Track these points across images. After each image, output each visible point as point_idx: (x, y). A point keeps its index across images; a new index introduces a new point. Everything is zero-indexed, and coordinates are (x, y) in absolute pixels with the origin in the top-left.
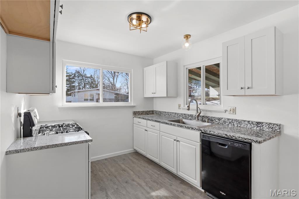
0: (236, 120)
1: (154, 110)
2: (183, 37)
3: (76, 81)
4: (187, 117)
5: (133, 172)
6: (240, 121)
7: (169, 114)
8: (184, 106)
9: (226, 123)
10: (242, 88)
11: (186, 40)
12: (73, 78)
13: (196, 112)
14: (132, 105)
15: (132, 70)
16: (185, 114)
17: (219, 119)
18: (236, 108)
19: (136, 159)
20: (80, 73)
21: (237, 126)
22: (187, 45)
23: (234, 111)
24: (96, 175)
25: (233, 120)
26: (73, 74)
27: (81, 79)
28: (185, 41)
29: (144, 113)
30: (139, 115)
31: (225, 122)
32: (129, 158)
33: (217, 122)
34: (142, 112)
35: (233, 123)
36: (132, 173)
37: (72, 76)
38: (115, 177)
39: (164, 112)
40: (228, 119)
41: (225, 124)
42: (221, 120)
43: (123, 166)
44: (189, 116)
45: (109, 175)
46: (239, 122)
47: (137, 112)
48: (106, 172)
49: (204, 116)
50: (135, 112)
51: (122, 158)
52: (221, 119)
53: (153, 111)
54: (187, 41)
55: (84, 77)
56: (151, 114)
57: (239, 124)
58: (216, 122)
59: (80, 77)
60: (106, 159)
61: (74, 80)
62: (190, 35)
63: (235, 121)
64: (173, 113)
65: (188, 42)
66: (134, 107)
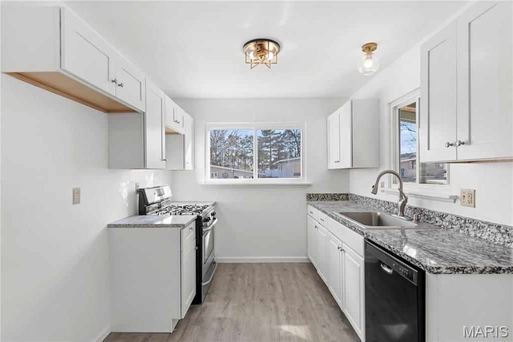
0: (472, 222)
1: (351, 192)
2: (362, 50)
3: (286, 145)
4: (392, 208)
5: (283, 290)
6: (481, 224)
7: (367, 202)
8: (390, 187)
9: (454, 227)
10: (449, 145)
11: (367, 54)
12: (282, 141)
13: (398, 198)
14: (306, 182)
15: (306, 123)
16: (388, 203)
17: (442, 217)
18: (475, 191)
19: (304, 273)
20: (291, 132)
21: (476, 236)
22: (368, 64)
23: (470, 198)
24: (233, 280)
25: (467, 221)
26: (281, 135)
27: (294, 142)
28: (365, 57)
29: (327, 196)
30: (317, 200)
31: (452, 224)
32: (294, 269)
33: (438, 224)
34: (324, 195)
35: (466, 229)
36: (280, 290)
37: (280, 139)
38: (254, 290)
39: (361, 197)
40: (458, 218)
41: (452, 228)
42: (444, 220)
43: (275, 278)
44: (394, 206)
45: (249, 284)
46: (479, 225)
47: (313, 194)
48: (248, 280)
49: (416, 209)
50: (309, 195)
51: (283, 267)
52: (444, 216)
53: (347, 195)
54: (369, 56)
55: (297, 138)
56: (343, 199)
57: (478, 232)
58: (437, 222)
59: (292, 139)
60: (260, 264)
61: (283, 144)
62: (375, 44)
63: (470, 223)
64: (373, 199)
65: (371, 58)
66: (308, 185)
